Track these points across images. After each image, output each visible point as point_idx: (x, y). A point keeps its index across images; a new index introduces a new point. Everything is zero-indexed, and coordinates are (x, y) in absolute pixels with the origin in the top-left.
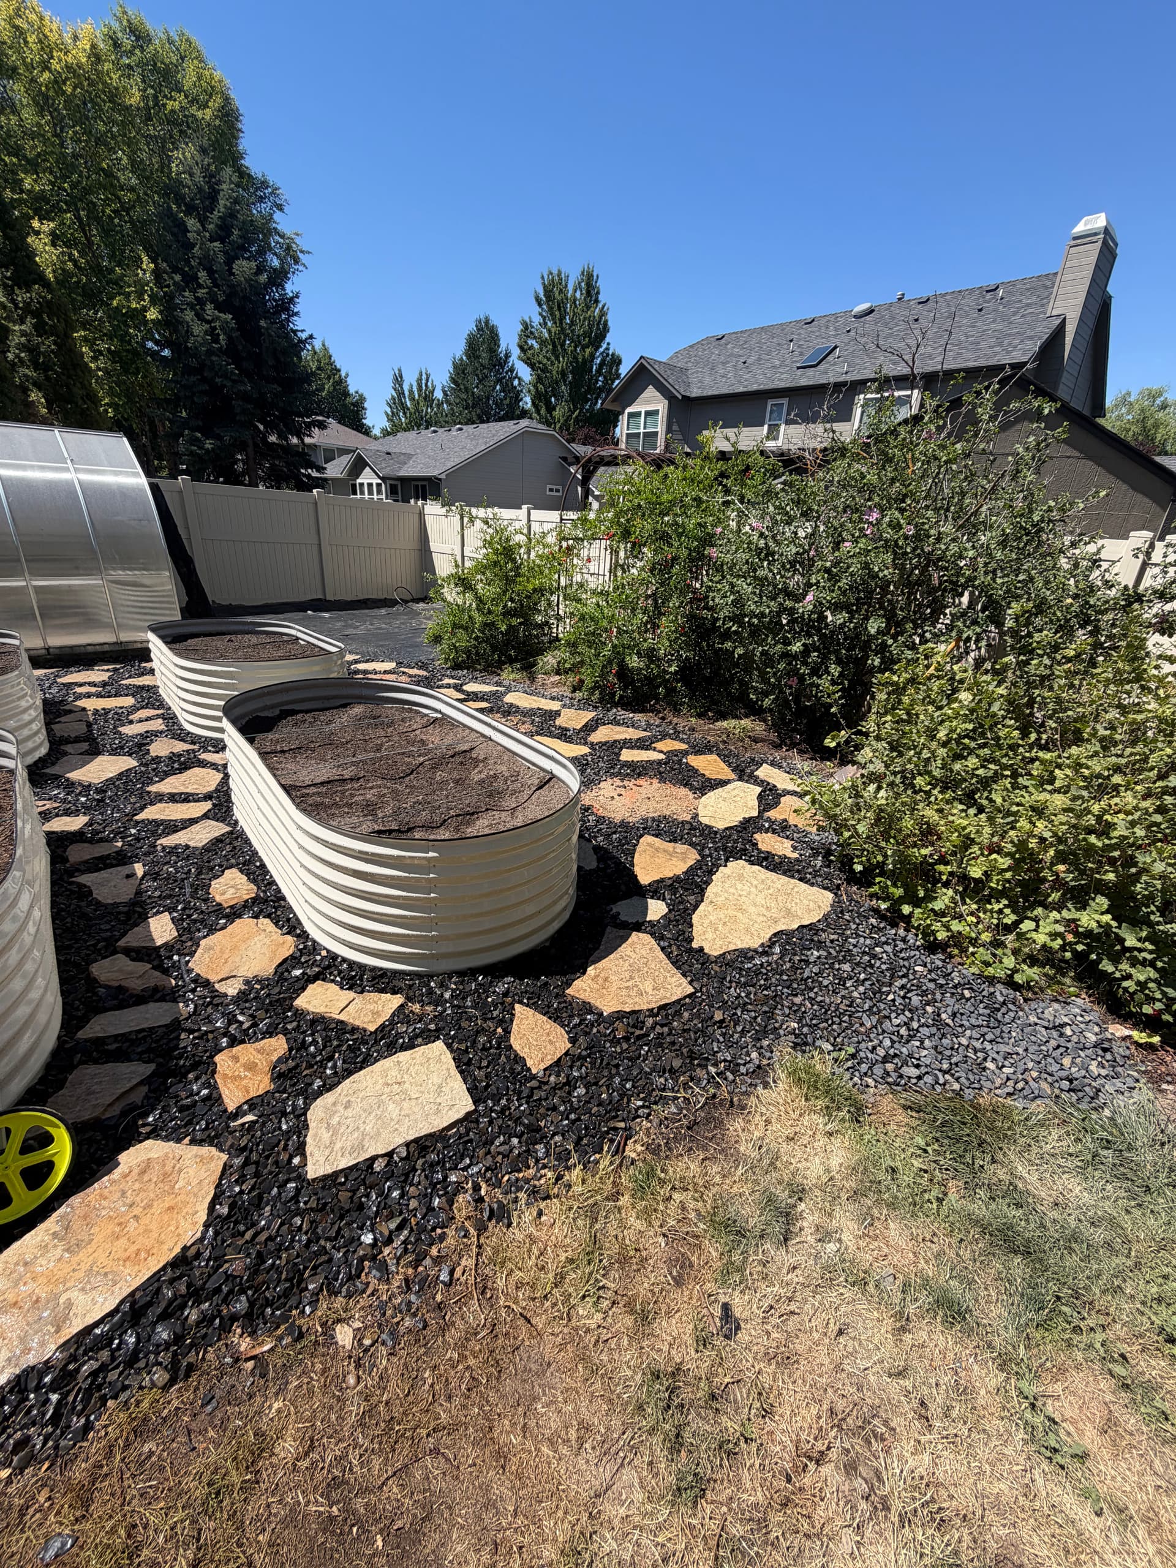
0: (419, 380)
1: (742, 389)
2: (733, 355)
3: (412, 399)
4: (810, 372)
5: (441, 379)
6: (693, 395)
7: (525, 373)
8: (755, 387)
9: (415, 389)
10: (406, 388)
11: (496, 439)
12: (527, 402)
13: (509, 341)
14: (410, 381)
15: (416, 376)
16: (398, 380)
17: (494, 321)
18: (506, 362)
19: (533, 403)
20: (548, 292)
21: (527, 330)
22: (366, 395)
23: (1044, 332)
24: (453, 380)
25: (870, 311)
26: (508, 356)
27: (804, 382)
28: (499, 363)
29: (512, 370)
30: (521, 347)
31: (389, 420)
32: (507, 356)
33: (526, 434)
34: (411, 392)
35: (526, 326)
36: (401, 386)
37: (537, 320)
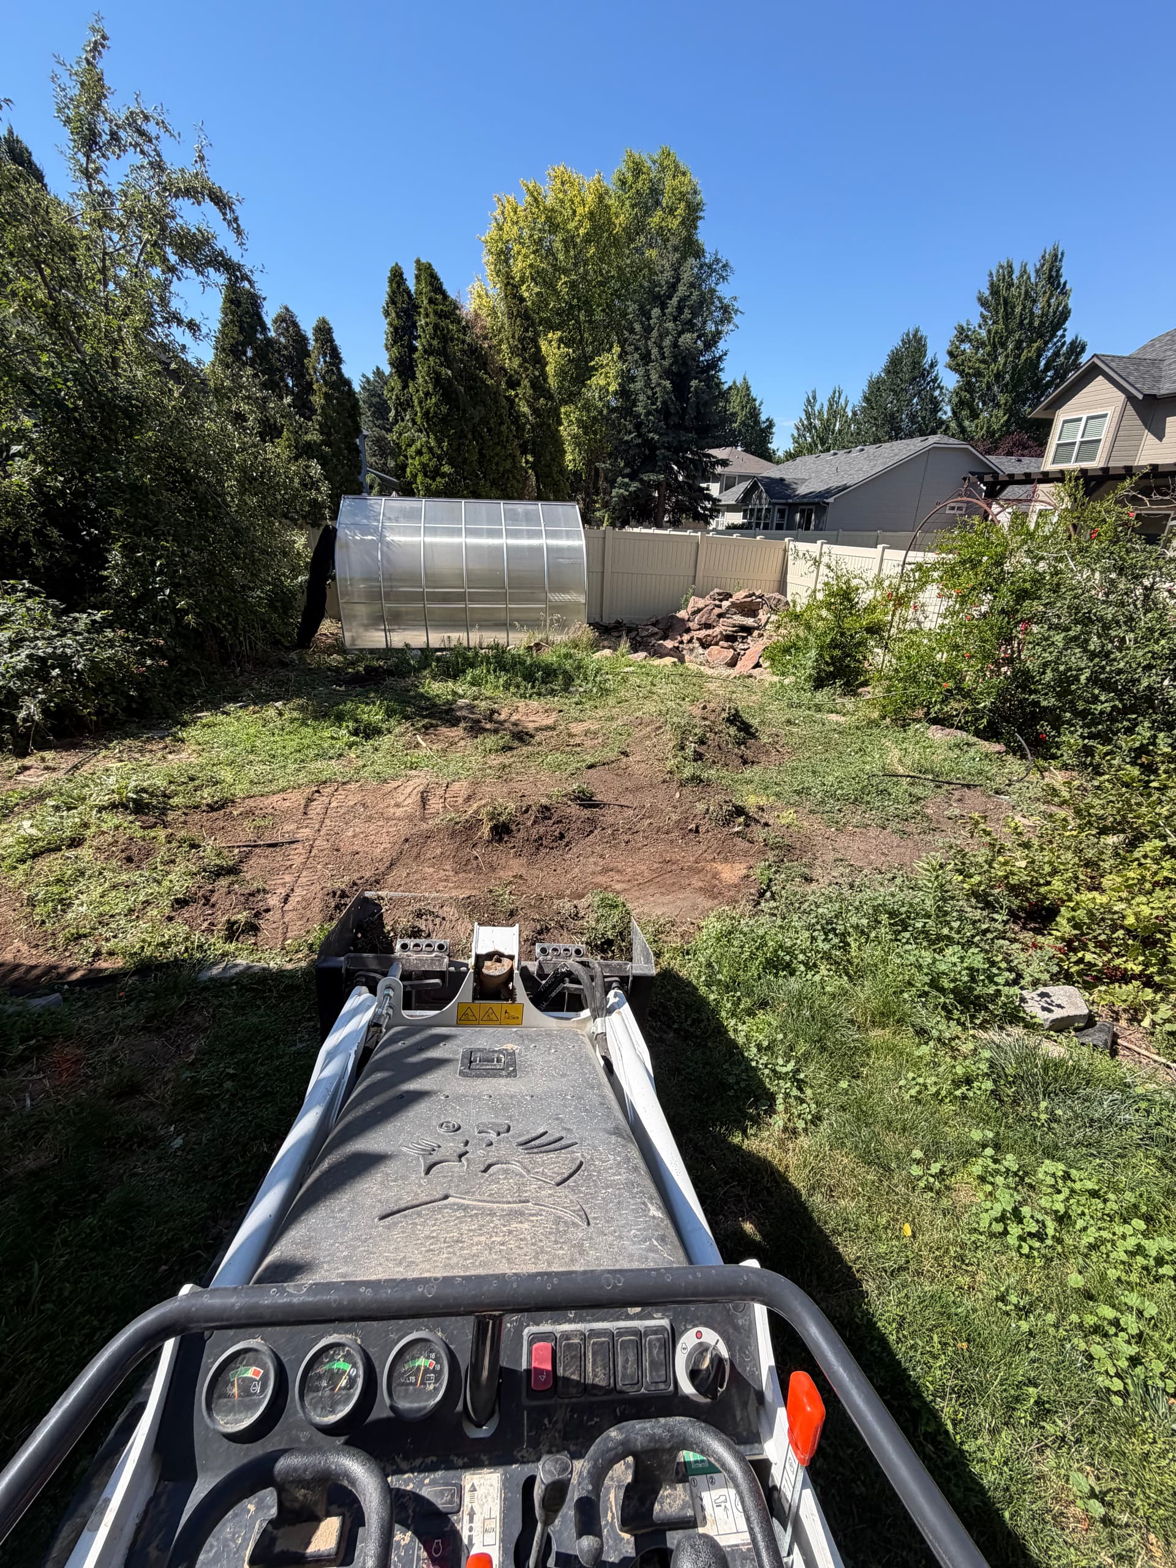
0: (832, 398)
3: (821, 418)
5: (854, 398)
7: (950, 380)
9: (825, 409)
10: (817, 408)
11: (896, 459)
12: (946, 412)
13: (937, 351)
14: (822, 401)
15: (829, 394)
16: (810, 400)
17: (923, 332)
18: (929, 372)
19: (954, 413)
20: (995, 291)
21: (963, 335)
24: (867, 399)
28: (921, 375)
29: (935, 380)
30: (951, 354)
31: (795, 442)
32: (933, 365)
33: (934, 450)
34: (821, 411)
35: (961, 331)
36: (812, 407)
37: (976, 320)
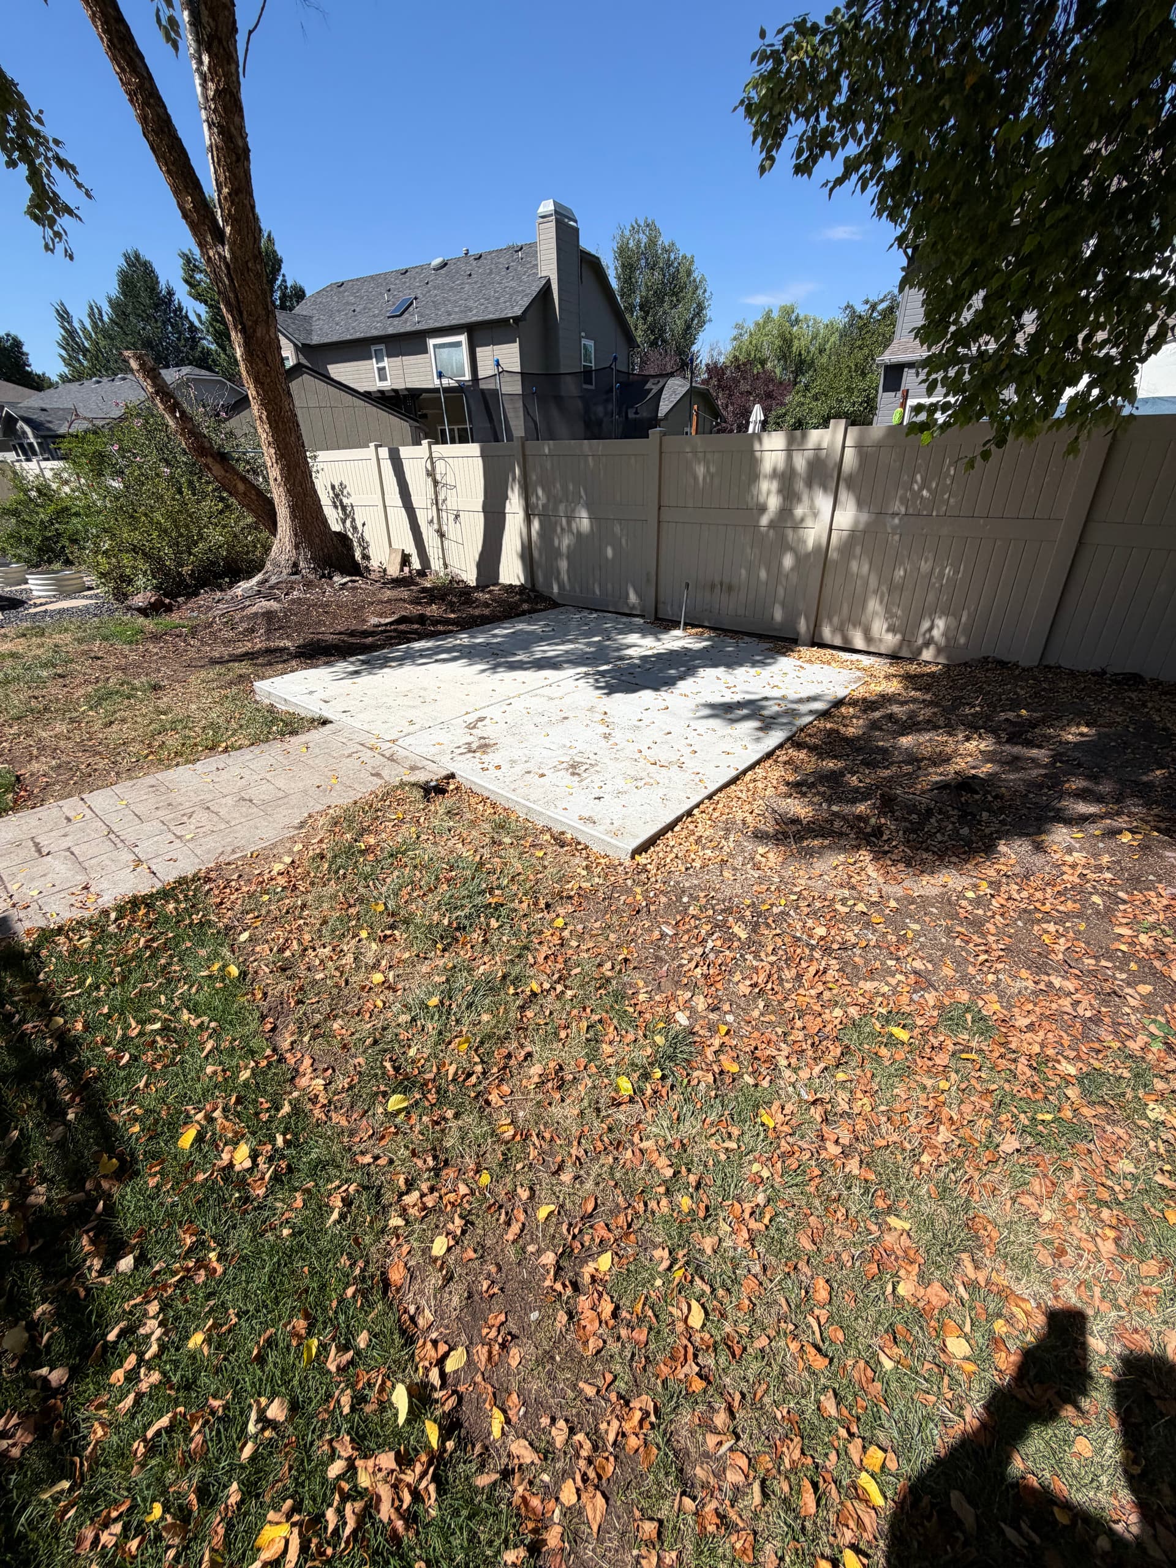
0: (91, 315)
1: (349, 337)
2: (348, 303)
3: (89, 337)
4: (396, 321)
6: (314, 342)
8: (358, 335)
9: (89, 326)
10: (77, 325)
14: (80, 316)
15: (87, 310)
16: (64, 316)
18: (171, 301)
21: (190, 264)
22: (22, 338)
23: (535, 289)
25: (444, 265)
26: (171, 293)
27: (391, 331)
28: (164, 302)
29: (180, 308)
30: (187, 282)
31: (68, 365)
34: (84, 329)
35: (188, 260)
36: (70, 323)
